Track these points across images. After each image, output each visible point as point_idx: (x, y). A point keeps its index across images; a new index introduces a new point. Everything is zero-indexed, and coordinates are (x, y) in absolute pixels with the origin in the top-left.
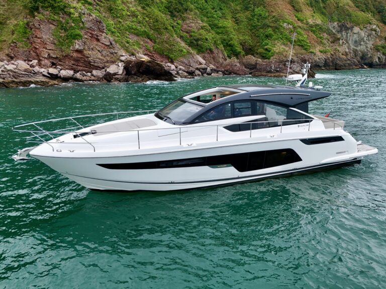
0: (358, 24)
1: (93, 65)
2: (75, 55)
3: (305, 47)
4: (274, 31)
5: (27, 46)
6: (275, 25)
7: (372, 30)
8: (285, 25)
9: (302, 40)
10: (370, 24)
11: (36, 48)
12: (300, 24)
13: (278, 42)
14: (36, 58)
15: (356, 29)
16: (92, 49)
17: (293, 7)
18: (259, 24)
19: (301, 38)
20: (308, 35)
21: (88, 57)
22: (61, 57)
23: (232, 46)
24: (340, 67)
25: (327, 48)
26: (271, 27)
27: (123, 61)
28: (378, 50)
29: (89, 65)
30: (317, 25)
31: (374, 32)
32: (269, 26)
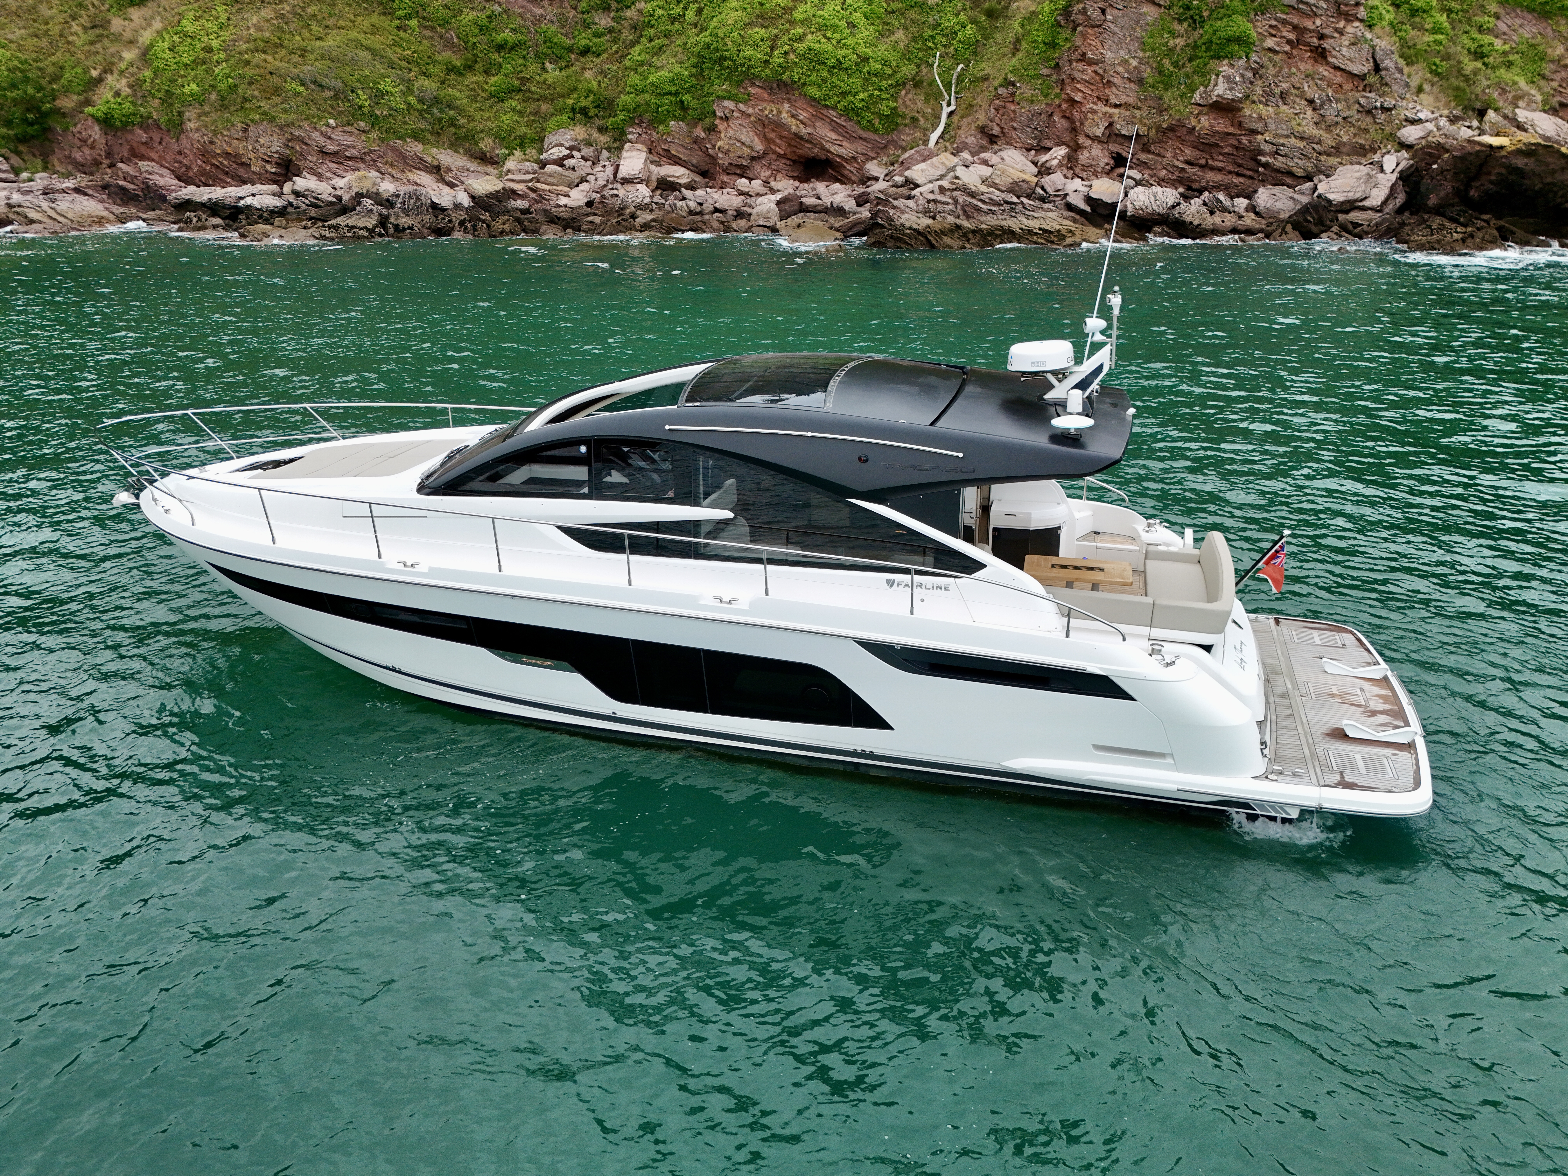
1: (1266, 165)
2: (1205, 123)
5: (1046, 96)
11: (1072, 102)
14: (1067, 137)
16: (1283, 96)
21: (1254, 132)
22: (1153, 133)
27: (1408, 147)
29: (1251, 164)
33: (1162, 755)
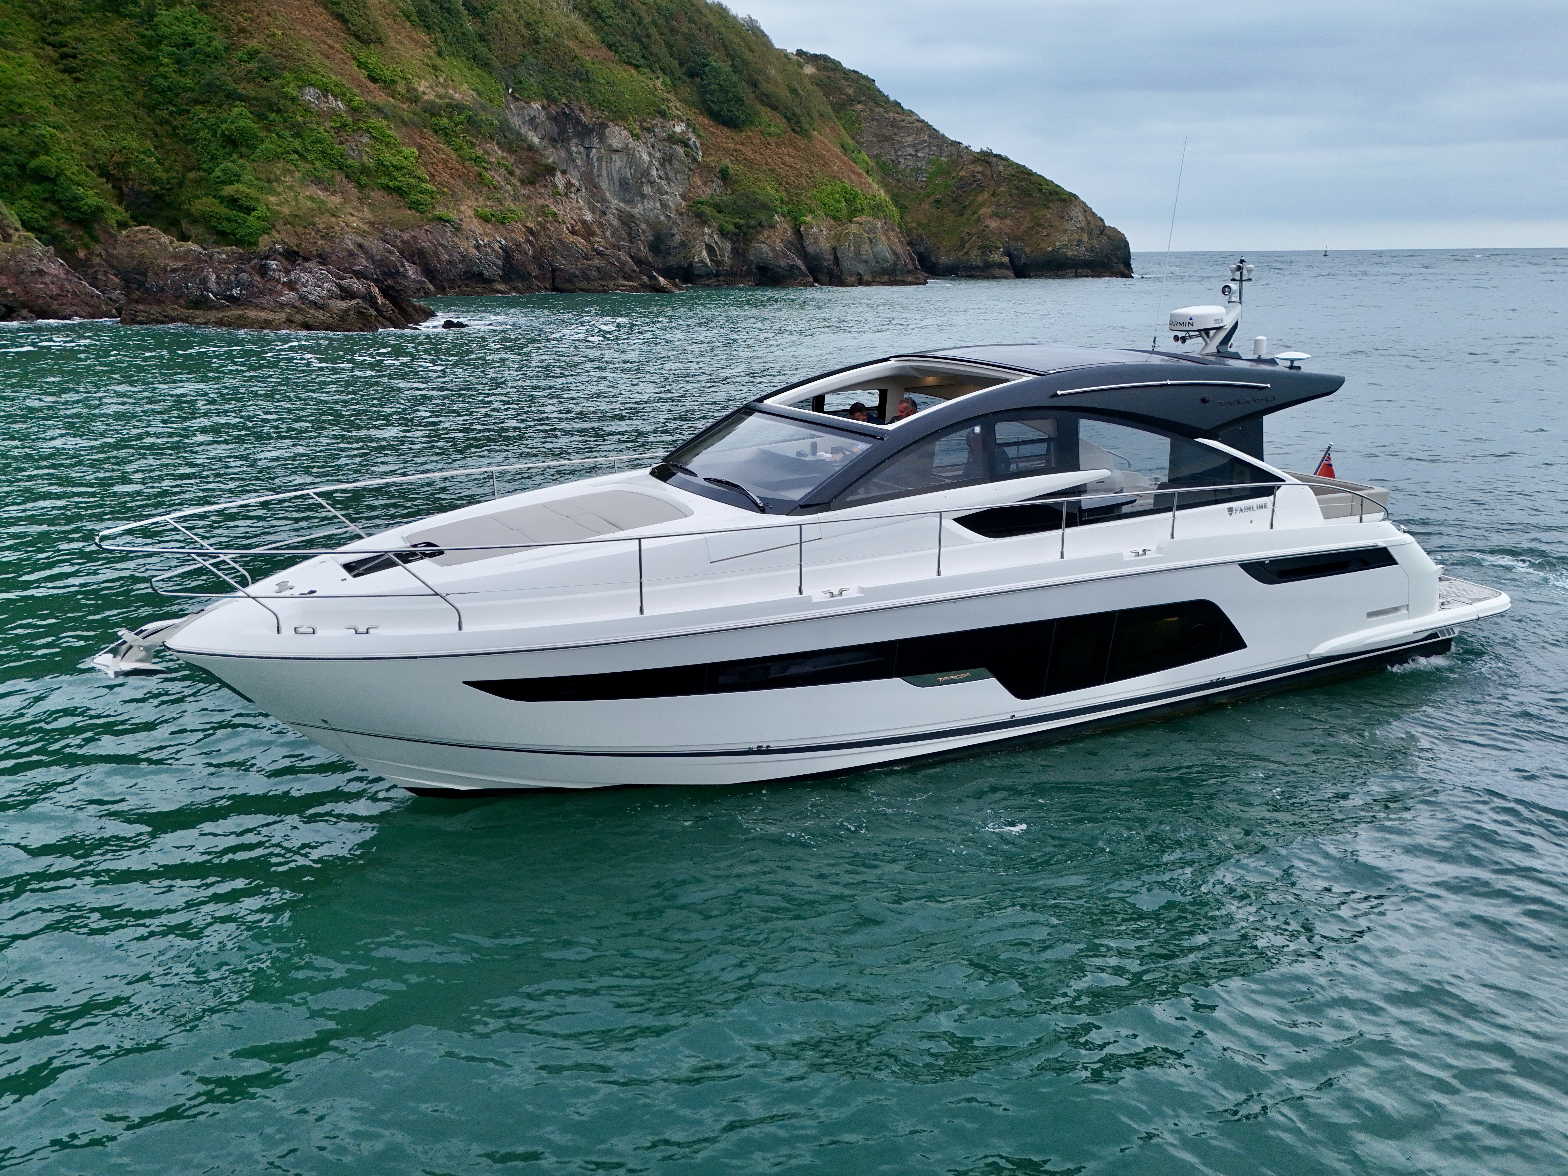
0: (620, 117)
3: (414, 197)
4: (260, 117)
6: (263, 93)
7: (673, 139)
8: (310, 95)
9: (398, 168)
10: (663, 114)
12: (381, 98)
13: (287, 171)
15: (617, 135)
17: (341, 18)
18: (188, 82)
19: (388, 157)
20: (421, 148)
23: (53, 181)
24: (570, 281)
25: (509, 203)
26: (242, 98)
28: (702, 219)
30: (454, 108)
31: (680, 150)
32: (233, 97)
33: (1395, 609)
